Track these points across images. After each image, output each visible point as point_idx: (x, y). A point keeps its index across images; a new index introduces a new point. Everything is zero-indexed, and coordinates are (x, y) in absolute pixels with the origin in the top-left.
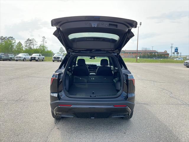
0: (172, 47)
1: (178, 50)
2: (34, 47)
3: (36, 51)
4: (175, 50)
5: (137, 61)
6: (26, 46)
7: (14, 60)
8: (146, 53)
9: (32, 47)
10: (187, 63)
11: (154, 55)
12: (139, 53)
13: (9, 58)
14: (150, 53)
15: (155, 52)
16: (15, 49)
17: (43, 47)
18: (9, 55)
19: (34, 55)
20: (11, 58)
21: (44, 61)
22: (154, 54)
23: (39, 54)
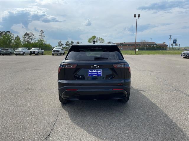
0: (170, 39)
1: (176, 41)
2: (33, 42)
3: (35, 45)
4: (174, 41)
5: (135, 53)
6: (24, 40)
7: (14, 54)
8: (144, 45)
9: (30, 41)
10: (184, 54)
11: (153, 47)
12: (138, 45)
13: (9, 53)
14: (149, 45)
15: (154, 44)
16: (13, 43)
17: (42, 41)
18: (9, 50)
19: (33, 49)
20: (11, 52)
21: (43, 55)
22: (152, 45)
23: (38, 48)
